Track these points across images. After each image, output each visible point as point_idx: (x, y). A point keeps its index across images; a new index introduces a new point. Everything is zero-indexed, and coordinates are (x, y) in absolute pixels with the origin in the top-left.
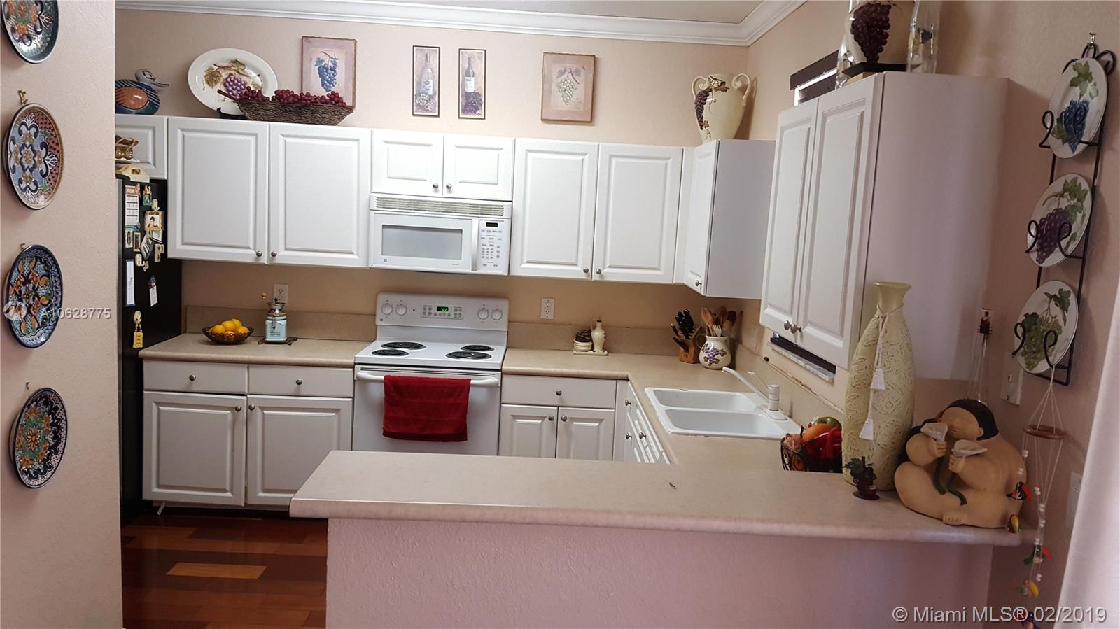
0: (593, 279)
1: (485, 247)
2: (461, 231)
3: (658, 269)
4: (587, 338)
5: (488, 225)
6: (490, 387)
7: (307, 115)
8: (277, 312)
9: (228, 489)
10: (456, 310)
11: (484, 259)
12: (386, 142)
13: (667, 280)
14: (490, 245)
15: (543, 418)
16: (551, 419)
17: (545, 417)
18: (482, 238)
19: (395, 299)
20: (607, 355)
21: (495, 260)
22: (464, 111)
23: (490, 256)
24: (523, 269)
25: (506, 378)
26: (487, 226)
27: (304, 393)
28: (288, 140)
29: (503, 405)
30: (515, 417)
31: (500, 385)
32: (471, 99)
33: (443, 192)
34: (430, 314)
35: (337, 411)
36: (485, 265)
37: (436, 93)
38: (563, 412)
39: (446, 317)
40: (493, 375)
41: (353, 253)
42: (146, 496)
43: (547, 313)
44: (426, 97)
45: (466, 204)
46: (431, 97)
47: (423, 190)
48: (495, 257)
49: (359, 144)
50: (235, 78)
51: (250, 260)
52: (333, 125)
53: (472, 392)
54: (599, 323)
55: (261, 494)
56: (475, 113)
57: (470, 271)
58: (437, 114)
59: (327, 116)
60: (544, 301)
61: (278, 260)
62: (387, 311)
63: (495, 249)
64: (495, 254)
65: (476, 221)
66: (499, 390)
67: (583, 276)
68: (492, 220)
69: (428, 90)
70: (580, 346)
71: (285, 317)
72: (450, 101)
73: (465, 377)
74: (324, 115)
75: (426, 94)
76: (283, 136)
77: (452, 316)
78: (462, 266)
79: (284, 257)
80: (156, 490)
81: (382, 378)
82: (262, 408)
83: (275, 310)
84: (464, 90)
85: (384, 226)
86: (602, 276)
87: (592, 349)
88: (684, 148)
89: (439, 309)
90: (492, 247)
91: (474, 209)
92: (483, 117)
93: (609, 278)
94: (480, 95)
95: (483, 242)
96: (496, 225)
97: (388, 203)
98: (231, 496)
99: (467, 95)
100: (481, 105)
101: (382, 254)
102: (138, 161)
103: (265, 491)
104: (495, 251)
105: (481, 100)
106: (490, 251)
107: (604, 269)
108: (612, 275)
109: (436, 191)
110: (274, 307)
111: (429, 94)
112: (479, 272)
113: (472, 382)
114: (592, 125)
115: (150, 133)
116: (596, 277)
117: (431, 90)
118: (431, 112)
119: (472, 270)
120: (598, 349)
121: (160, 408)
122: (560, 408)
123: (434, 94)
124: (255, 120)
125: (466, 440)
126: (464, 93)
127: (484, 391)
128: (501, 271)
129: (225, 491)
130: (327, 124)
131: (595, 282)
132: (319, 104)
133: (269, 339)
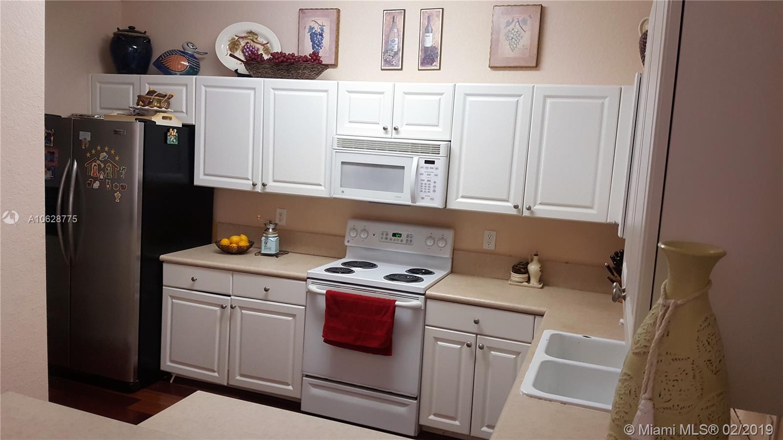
0: (524, 215)
1: (423, 182)
2: (403, 168)
3: (591, 208)
4: (522, 270)
5: (427, 162)
6: (415, 309)
7: (292, 72)
8: (271, 230)
9: (216, 370)
10: (408, 236)
11: (422, 193)
12: (349, 92)
13: (601, 219)
14: (428, 181)
15: (462, 343)
16: (469, 346)
17: (465, 343)
18: (421, 174)
19: (360, 225)
20: (541, 288)
21: (432, 194)
22: (423, 64)
23: (427, 191)
24: (458, 203)
25: (429, 302)
26: (425, 163)
27: (272, 299)
28: (277, 92)
29: (426, 327)
30: (437, 339)
31: (423, 308)
32: (429, 52)
33: (392, 134)
34: (386, 238)
35: (294, 316)
36: (423, 198)
37: (400, 49)
38: (481, 340)
39: (399, 242)
40: (417, 299)
41: (321, 185)
42: (163, 368)
43: (490, 244)
44: (392, 54)
45: (409, 143)
46: (396, 53)
47: (375, 132)
48: (431, 191)
49: (328, 94)
50: (250, 46)
51: (249, 188)
52: (312, 79)
53: (398, 312)
54: (535, 257)
55: (238, 378)
56: (432, 65)
57: (409, 203)
58: (400, 68)
59: (307, 72)
60: (487, 233)
61: (268, 190)
62: (353, 234)
63: (432, 184)
64: (432, 189)
65: (416, 159)
66: (422, 313)
67: (514, 212)
68: (430, 157)
69: (394, 47)
70: (516, 277)
71: (277, 235)
72: (412, 56)
73: (392, 298)
74: (305, 71)
75: (392, 51)
76: (273, 89)
77: (404, 242)
78: (403, 198)
79: (273, 187)
80: (169, 363)
81: (324, 292)
82: (242, 308)
83: (269, 229)
84: (423, 45)
85: (343, 163)
86: (532, 212)
87: (529, 281)
88: (623, 87)
89: (394, 235)
90: (430, 183)
91: (415, 148)
92: (438, 68)
93: (539, 215)
94: (436, 49)
95: (422, 177)
96: (433, 162)
97: (346, 144)
98: (218, 376)
99: (426, 50)
100: (437, 57)
101: (341, 187)
102: (172, 111)
103: (242, 375)
104: (432, 186)
105: (437, 53)
106: (427, 185)
107: (535, 206)
108: (542, 211)
109: (386, 133)
110: (268, 227)
111: (395, 50)
112: (418, 204)
113: (397, 303)
114: (538, 70)
115: (184, 89)
116: (526, 213)
117: (396, 47)
118: (396, 66)
119: (412, 202)
120: (534, 282)
121: (173, 300)
122: (478, 336)
123: (399, 50)
124: (258, 77)
125: (391, 355)
126: (423, 48)
127: (410, 312)
128: (437, 204)
129: (214, 371)
130: (307, 79)
131: (526, 217)
132: (301, 62)
133: (263, 252)
